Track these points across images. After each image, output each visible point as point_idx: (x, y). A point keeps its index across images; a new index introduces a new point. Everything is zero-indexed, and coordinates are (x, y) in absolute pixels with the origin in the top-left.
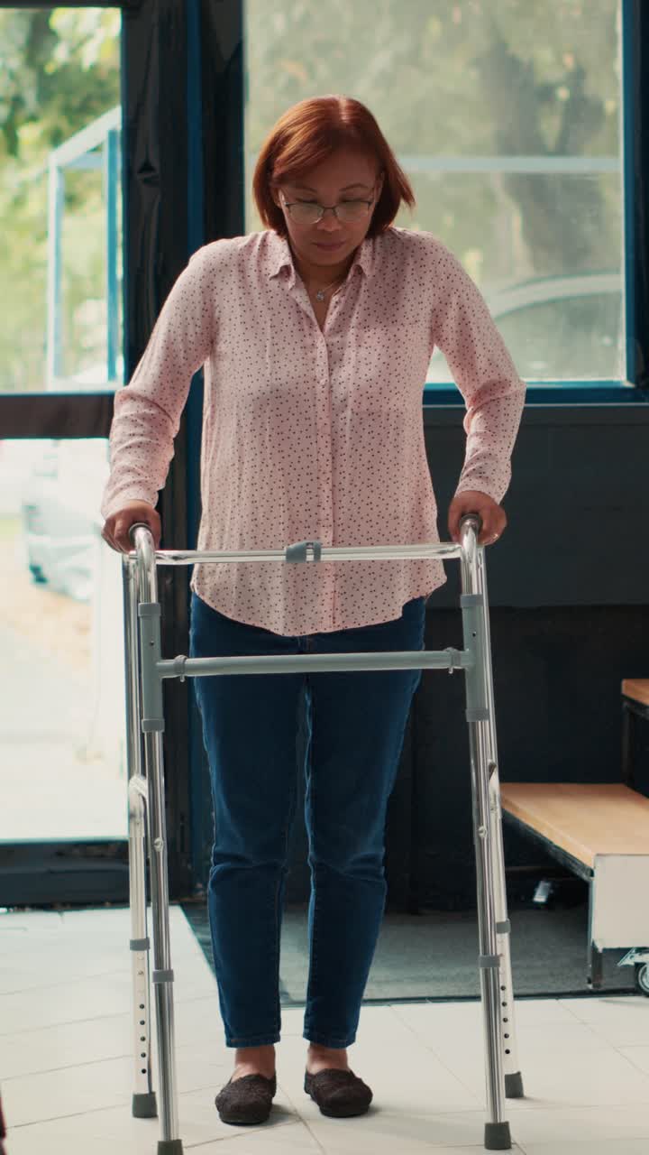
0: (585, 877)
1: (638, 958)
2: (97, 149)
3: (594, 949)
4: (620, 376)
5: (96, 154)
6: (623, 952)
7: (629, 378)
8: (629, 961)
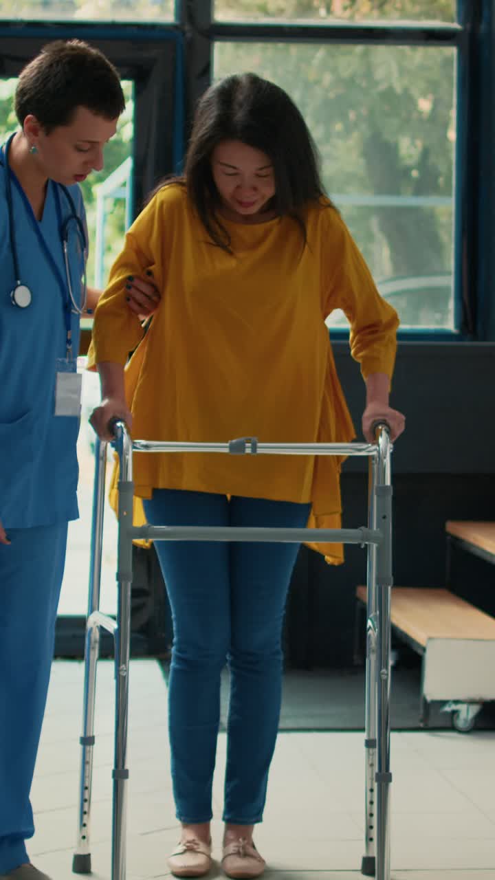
0: (420, 651)
1: (454, 707)
2: (124, 185)
3: (425, 701)
4: (450, 326)
5: (123, 188)
6: (444, 703)
7: (456, 327)
8: (448, 709)
